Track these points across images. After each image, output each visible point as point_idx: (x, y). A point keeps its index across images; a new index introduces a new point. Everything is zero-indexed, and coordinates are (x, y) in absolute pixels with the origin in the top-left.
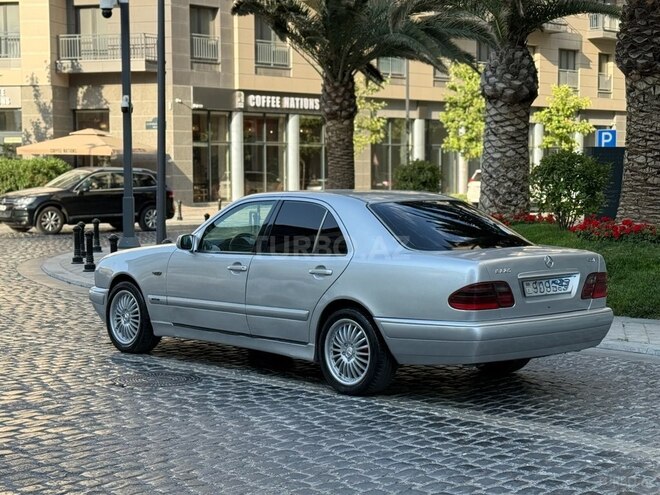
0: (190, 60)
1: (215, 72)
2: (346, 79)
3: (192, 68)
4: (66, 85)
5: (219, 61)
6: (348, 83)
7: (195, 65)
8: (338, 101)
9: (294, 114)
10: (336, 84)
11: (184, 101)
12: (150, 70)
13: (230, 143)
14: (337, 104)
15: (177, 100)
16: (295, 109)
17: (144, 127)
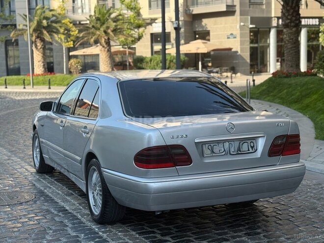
0: (248, 3)
1: (262, 9)
2: (294, 5)
3: (250, 7)
4: (191, 20)
5: (264, 3)
6: (295, 7)
7: (251, 6)
8: (289, 17)
9: (304, 27)
10: (288, 8)
11: (246, 24)
12: (228, 10)
13: (269, 44)
14: (288, 19)
15: (242, 24)
16: (305, 25)
17: (226, 38)
